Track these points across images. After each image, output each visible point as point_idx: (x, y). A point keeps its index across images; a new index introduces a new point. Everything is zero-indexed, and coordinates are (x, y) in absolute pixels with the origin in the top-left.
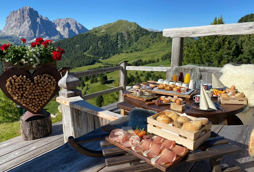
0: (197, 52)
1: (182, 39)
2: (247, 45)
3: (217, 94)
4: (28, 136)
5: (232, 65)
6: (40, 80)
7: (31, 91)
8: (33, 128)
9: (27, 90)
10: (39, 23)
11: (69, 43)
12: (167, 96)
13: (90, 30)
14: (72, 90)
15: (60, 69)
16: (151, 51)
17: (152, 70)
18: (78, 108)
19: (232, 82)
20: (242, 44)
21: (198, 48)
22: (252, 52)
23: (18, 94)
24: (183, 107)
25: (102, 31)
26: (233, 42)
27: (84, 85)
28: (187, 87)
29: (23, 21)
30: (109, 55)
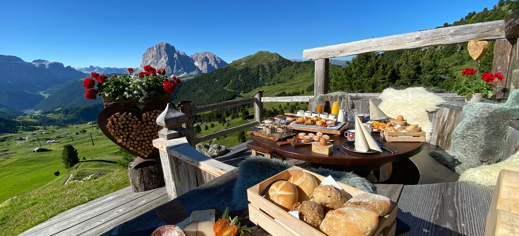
0: (346, 80)
1: (327, 60)
2: (404, 69)
3: (378, 127)
4: (139, 187)
5: (394, 90)
6: (150, 117)
7: (139, 132)
8: (143, 177)
9: (134, 130)
10: (177, 58)
11: (208, 78)
12: (307, 133)
13: (229, 63)
14: (175, 130)
15: (179, 103)
16: (295, 82)
17: (292, 100)
18: (176, 155)
19: (395, 111)
20: (398, 68)
21: (347, 74)
22: (411, 76)
23: (122, 135)
24: (330, 149)
25: (242, 64)
26: (388, 67)
27: (225, 121)
28: (336, 120)
29: (160, 57)
30: (250, 89)
